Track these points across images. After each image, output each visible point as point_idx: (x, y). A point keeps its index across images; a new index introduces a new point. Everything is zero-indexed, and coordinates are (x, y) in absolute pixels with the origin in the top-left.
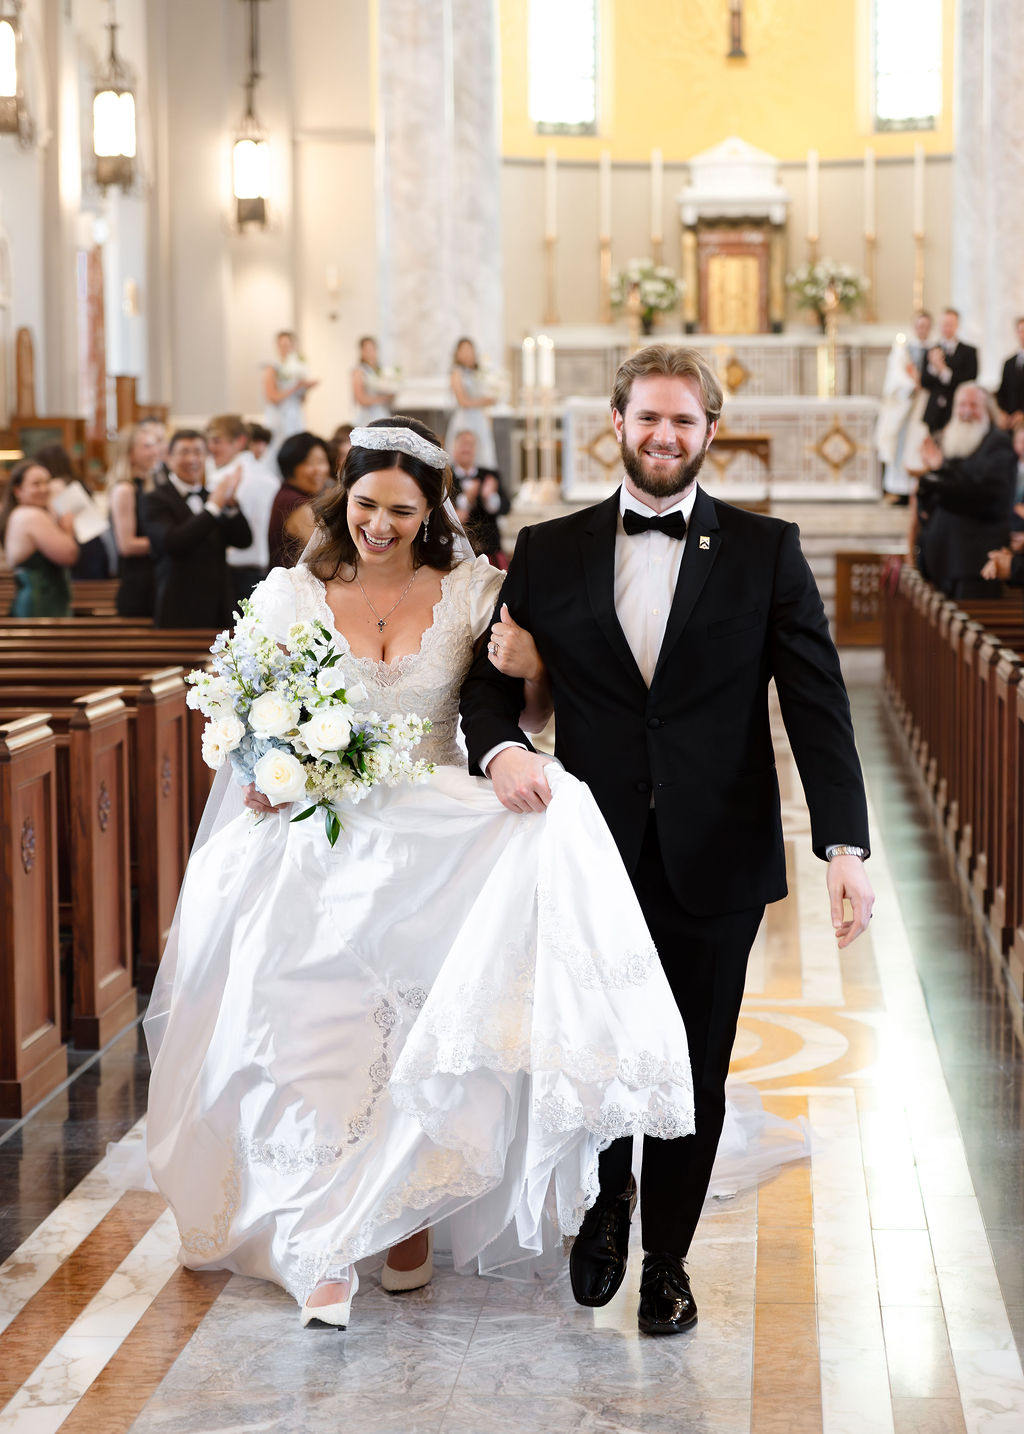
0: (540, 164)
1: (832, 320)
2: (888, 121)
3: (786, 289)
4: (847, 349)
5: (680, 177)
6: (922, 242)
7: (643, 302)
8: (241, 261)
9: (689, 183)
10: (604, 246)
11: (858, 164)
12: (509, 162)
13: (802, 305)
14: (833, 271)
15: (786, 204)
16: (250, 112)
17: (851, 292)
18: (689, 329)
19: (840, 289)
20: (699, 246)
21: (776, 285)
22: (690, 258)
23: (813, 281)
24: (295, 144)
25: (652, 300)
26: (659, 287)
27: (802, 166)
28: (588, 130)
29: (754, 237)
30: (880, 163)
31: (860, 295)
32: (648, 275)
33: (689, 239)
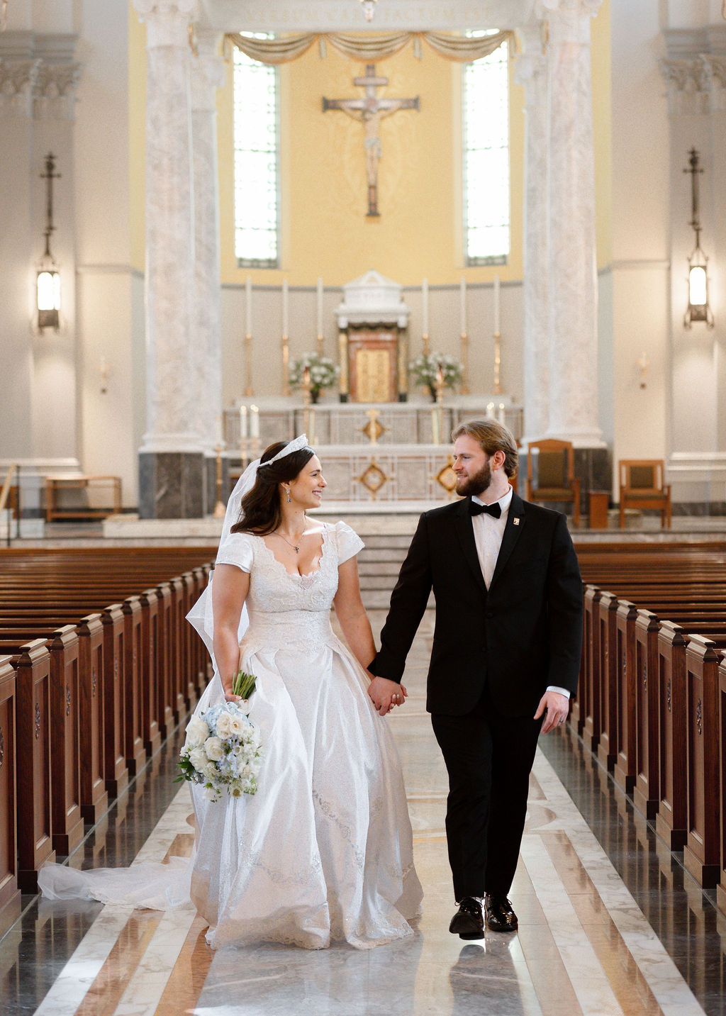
0: (243, 287)
1: (440, 393)
2: (476, 259)
3: (408, 372)
4: (451, 411)
5: (335, 297)
6: (499, 340)
7: (313, 380)
8: (40, 353)
9: (343, 301)
10: (284, 343)
11: (457, 288)
12: (225, 287)
13: (418, 383)
14: (440, 359)
15: (408, 315)
16: (48, 253)
17: (452, 373)
18: (343, 399)
19: (445, 371)
20: (349, 342)
21: (402, 369)
22: (343, 351)
23: (427, 366)
24: (77, 274)
25: (318, 379)
26: (323, 370)
27: (419, 289)
28: (272, 264)
29: (387, 337)
30: (470, 287)
31: (458, 375)
32: (315, 362)
33: (343, 338)
